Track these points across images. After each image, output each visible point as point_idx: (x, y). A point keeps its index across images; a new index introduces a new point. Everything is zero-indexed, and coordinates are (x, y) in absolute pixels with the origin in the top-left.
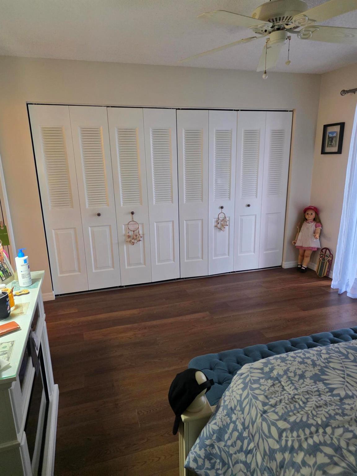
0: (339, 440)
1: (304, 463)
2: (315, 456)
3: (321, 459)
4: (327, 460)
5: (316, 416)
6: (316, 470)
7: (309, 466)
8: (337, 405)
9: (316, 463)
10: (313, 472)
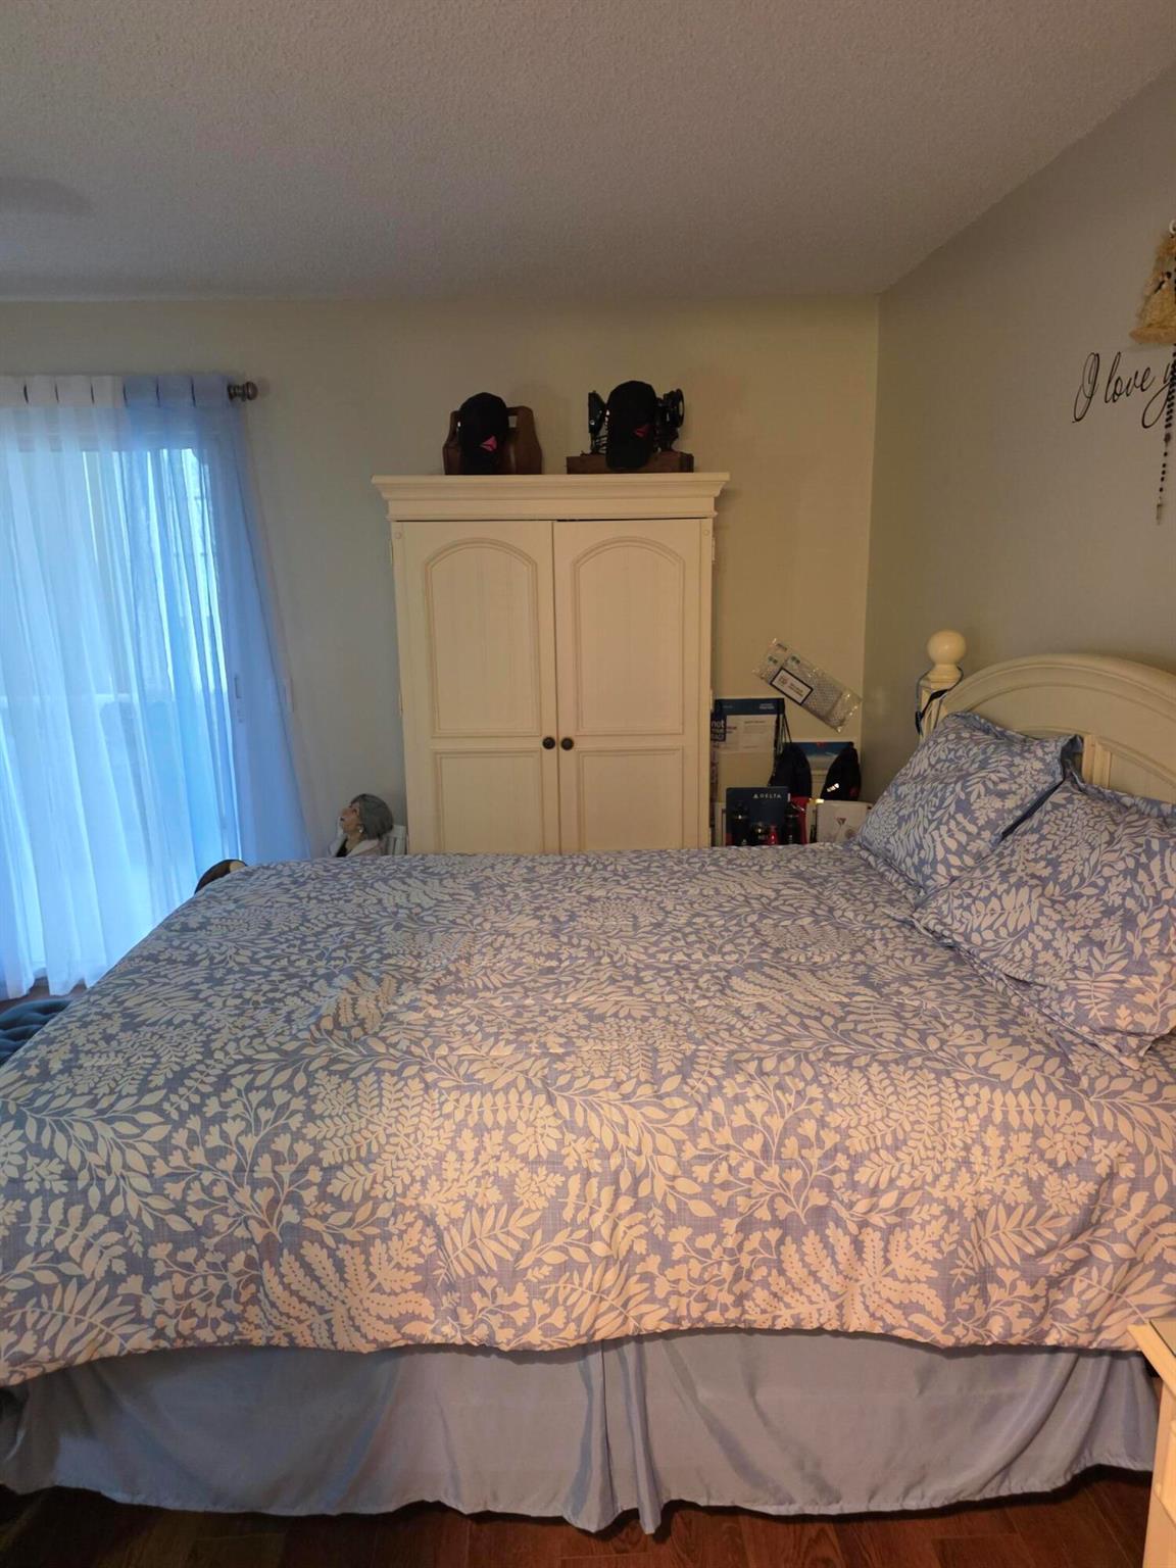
0: (240, 1053)
1: (225, 1105)
2: (232, 1086)
3: (240, 1082)
4: (248, 1077)
5: (186, 1056)
6: (246, 1095)
7: (234, 1101)
8: (196, 1030)
9: (239, 1091)
10: (245, 1100)
